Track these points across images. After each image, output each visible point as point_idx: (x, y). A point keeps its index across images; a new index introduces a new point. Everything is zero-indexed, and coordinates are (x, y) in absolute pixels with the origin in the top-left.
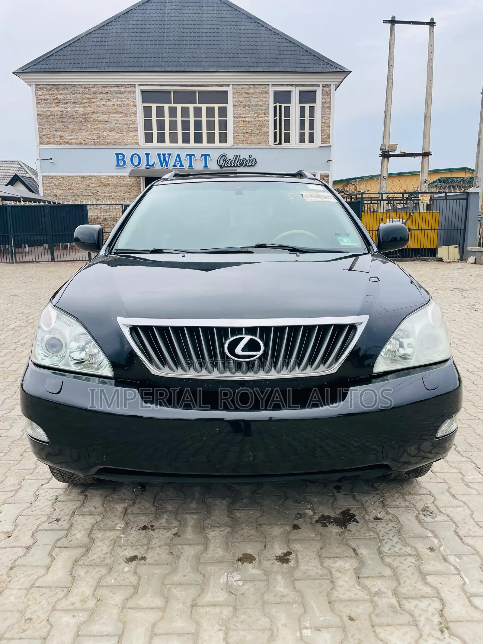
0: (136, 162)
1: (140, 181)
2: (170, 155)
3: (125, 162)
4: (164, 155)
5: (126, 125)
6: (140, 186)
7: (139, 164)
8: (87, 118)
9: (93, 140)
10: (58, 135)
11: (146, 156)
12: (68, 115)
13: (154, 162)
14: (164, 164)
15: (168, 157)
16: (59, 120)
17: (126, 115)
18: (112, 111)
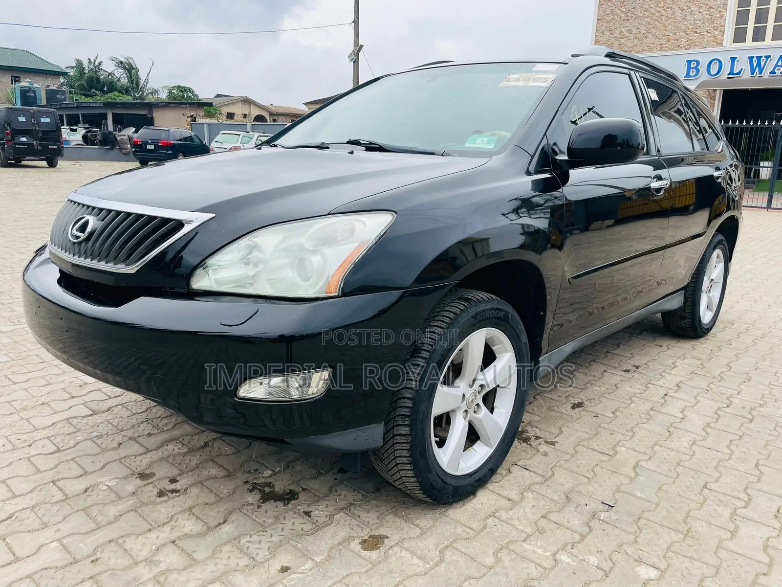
0: (714, 69)
1: (715, 96)
2: (768, 57)
3: (698, 71)
4: (759, 58)
5: (709, 21)
6: (714, 104)
7: (718, 72)
8: (657, 18)
9: (660, 45)
10: (617, 43)
11: (730, 60)
12: (634, 17)
13: (742, 69)
14: (757, 70)
15: (765, 61)
16: (622, 24)
17: (712, 8)
18: (693, 4)
